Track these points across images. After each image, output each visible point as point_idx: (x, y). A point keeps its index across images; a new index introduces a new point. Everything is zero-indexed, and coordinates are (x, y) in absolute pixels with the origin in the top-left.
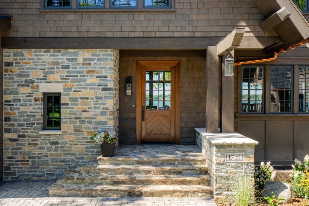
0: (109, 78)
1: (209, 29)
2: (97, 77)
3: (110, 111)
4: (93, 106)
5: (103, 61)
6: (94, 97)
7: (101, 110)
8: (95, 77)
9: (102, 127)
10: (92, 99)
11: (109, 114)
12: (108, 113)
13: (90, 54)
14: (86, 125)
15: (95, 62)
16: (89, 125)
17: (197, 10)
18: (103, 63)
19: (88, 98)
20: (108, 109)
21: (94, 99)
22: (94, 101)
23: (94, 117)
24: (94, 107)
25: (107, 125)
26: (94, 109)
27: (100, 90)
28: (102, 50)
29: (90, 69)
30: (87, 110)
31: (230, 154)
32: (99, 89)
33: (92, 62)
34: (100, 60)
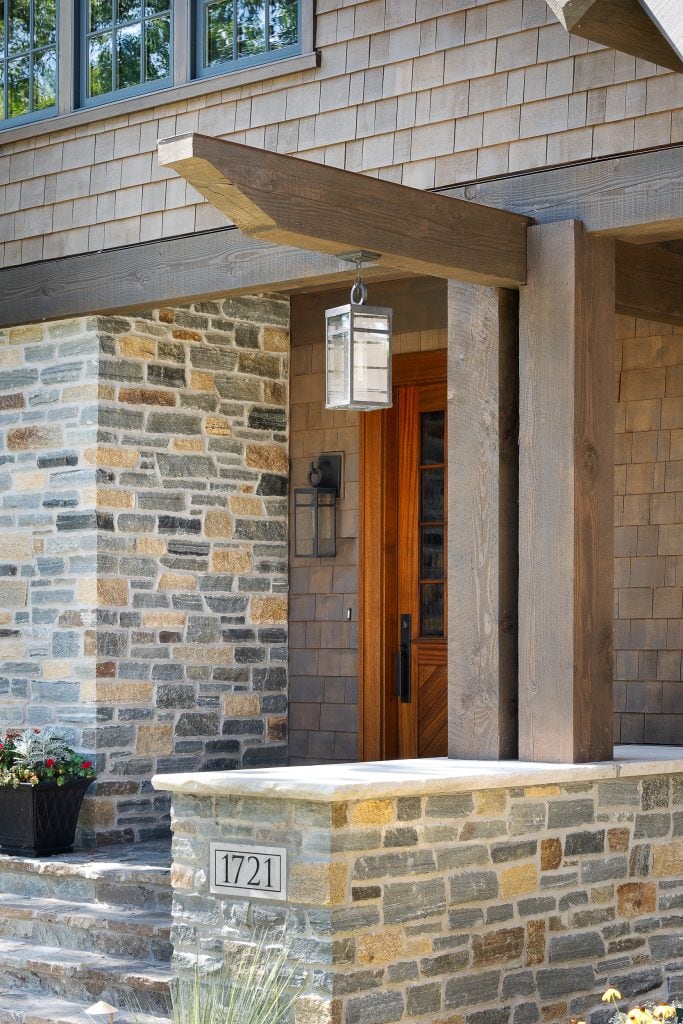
0: (82, 464)
1: (469, 136)
2: (44, 463)
3: (88, 633)
4: (29, 609)
5: (62, 381)
6: (34, 563)
7: (54, 628)
8: (34, 464)
9: (61, 712)
10: (28, 571)
11: (82, 650)
12: (81, 642)
13: (21, 348)
14: (9, 702)
15: (37, 387)
16: (18, 702)
17: (415, 32)
18: (65, 392)
19: (13, 571)
20: (80, 624)
21: (33, 573)
22: (34, 584)
23: (34, 660)
24: (36, 612)
25: (76, 705)
26: (35, 621)
27: (54, 528)
28: (57, 327)
29: (22, 425)
30: (12, 626)
31: (229, 846)
32: (50, 521)
33: (27, 391)
34: (53, 376)
